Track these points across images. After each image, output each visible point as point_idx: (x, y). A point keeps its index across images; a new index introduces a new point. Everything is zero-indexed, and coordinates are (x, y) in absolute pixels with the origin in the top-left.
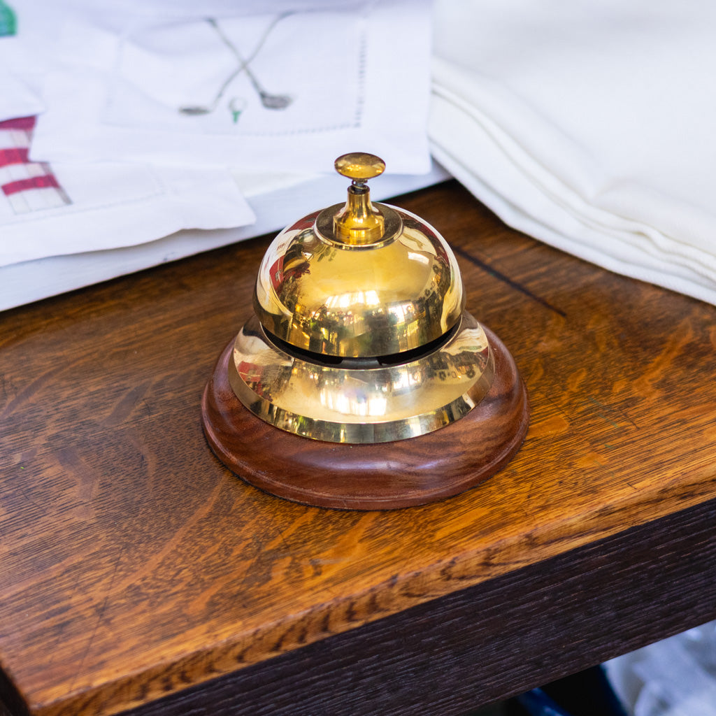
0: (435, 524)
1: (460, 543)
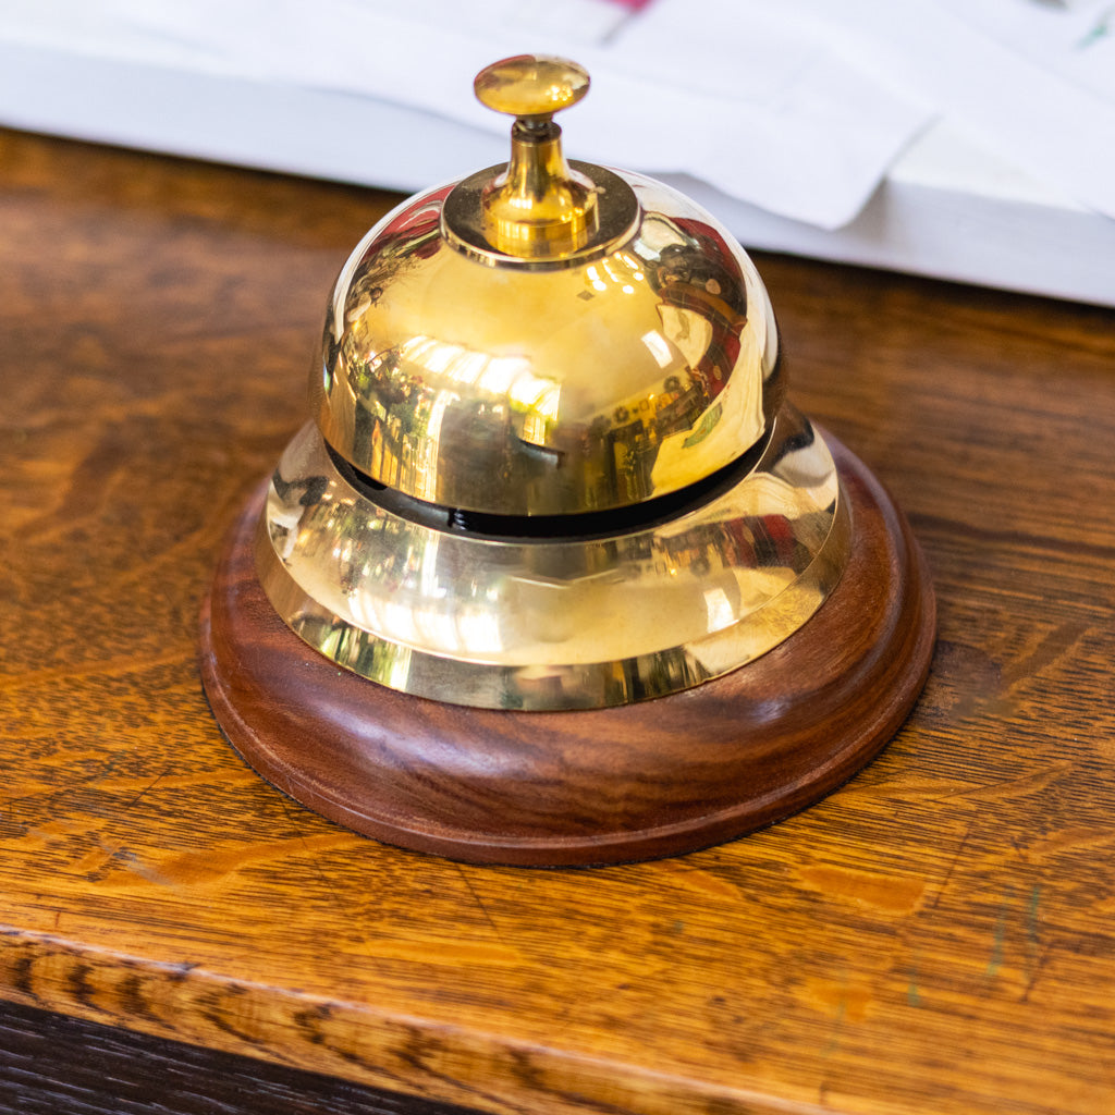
1: (378, 984)
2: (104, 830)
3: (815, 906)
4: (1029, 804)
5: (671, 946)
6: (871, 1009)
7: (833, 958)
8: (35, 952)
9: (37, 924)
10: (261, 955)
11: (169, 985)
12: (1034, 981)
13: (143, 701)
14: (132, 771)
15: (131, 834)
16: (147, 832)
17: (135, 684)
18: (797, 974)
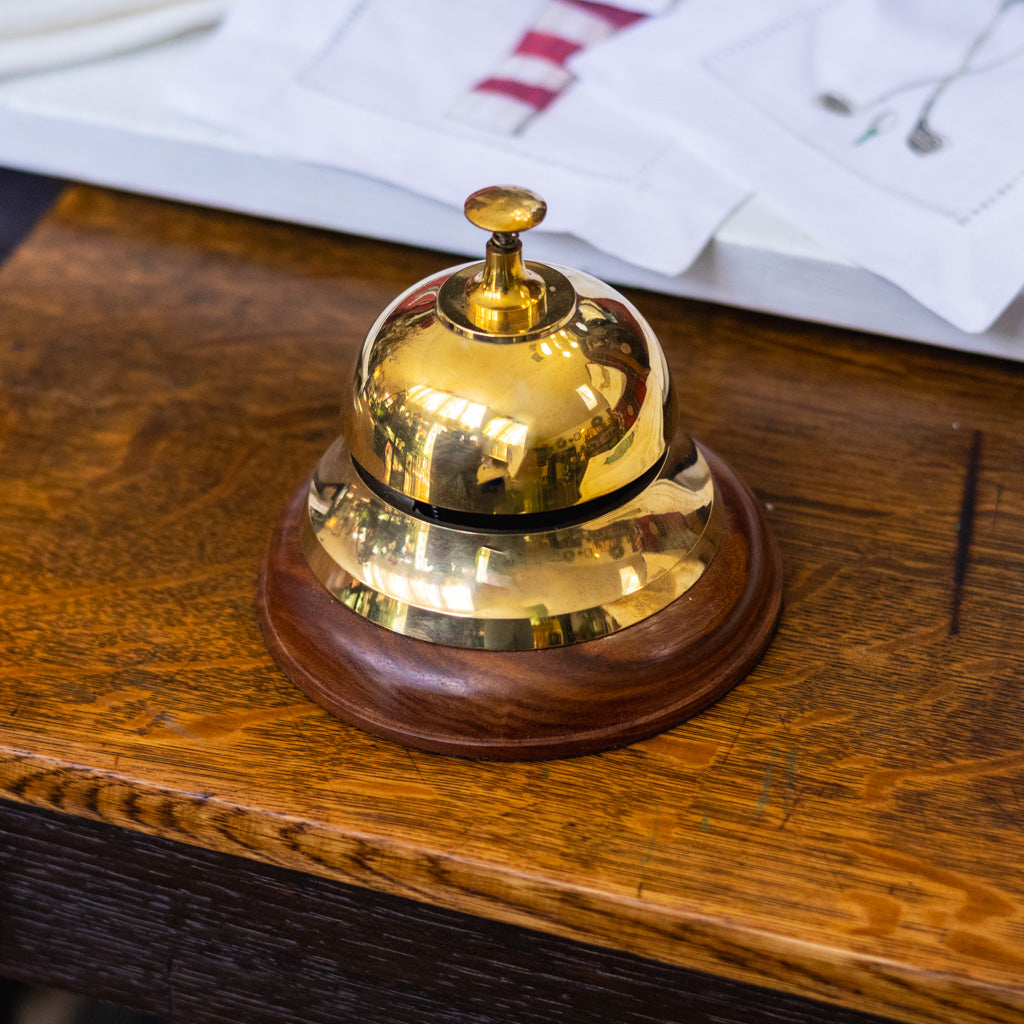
0: (353, 769)
1: (337, 810)
2: (150, 699)
3: (641, 761)
4: (793, 692)
5: (540, 787)
6: (676, 833)
7: (652, 797)
8: (101, 784)
9: (103, 765)
10: (257, 789)
11: (193, 808)
12: (788, 815)
13: (178, 608)
14: (169, 658)
15: (168, 702)
16: (179, 700)
17: (172, 596)
18: (627, 808)
